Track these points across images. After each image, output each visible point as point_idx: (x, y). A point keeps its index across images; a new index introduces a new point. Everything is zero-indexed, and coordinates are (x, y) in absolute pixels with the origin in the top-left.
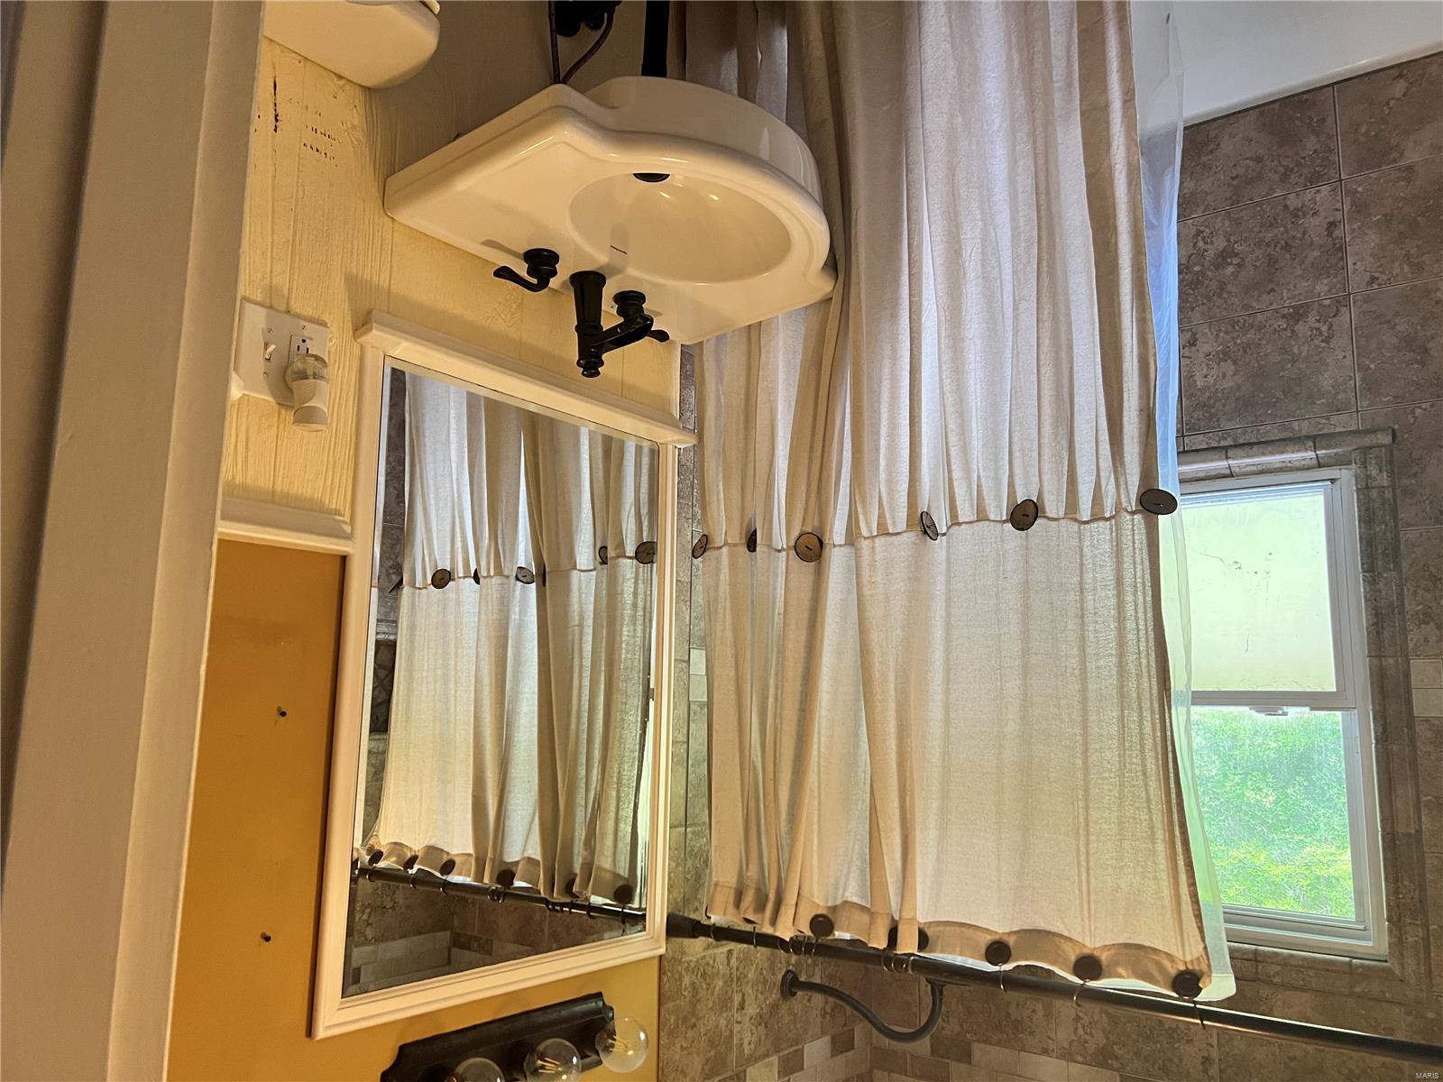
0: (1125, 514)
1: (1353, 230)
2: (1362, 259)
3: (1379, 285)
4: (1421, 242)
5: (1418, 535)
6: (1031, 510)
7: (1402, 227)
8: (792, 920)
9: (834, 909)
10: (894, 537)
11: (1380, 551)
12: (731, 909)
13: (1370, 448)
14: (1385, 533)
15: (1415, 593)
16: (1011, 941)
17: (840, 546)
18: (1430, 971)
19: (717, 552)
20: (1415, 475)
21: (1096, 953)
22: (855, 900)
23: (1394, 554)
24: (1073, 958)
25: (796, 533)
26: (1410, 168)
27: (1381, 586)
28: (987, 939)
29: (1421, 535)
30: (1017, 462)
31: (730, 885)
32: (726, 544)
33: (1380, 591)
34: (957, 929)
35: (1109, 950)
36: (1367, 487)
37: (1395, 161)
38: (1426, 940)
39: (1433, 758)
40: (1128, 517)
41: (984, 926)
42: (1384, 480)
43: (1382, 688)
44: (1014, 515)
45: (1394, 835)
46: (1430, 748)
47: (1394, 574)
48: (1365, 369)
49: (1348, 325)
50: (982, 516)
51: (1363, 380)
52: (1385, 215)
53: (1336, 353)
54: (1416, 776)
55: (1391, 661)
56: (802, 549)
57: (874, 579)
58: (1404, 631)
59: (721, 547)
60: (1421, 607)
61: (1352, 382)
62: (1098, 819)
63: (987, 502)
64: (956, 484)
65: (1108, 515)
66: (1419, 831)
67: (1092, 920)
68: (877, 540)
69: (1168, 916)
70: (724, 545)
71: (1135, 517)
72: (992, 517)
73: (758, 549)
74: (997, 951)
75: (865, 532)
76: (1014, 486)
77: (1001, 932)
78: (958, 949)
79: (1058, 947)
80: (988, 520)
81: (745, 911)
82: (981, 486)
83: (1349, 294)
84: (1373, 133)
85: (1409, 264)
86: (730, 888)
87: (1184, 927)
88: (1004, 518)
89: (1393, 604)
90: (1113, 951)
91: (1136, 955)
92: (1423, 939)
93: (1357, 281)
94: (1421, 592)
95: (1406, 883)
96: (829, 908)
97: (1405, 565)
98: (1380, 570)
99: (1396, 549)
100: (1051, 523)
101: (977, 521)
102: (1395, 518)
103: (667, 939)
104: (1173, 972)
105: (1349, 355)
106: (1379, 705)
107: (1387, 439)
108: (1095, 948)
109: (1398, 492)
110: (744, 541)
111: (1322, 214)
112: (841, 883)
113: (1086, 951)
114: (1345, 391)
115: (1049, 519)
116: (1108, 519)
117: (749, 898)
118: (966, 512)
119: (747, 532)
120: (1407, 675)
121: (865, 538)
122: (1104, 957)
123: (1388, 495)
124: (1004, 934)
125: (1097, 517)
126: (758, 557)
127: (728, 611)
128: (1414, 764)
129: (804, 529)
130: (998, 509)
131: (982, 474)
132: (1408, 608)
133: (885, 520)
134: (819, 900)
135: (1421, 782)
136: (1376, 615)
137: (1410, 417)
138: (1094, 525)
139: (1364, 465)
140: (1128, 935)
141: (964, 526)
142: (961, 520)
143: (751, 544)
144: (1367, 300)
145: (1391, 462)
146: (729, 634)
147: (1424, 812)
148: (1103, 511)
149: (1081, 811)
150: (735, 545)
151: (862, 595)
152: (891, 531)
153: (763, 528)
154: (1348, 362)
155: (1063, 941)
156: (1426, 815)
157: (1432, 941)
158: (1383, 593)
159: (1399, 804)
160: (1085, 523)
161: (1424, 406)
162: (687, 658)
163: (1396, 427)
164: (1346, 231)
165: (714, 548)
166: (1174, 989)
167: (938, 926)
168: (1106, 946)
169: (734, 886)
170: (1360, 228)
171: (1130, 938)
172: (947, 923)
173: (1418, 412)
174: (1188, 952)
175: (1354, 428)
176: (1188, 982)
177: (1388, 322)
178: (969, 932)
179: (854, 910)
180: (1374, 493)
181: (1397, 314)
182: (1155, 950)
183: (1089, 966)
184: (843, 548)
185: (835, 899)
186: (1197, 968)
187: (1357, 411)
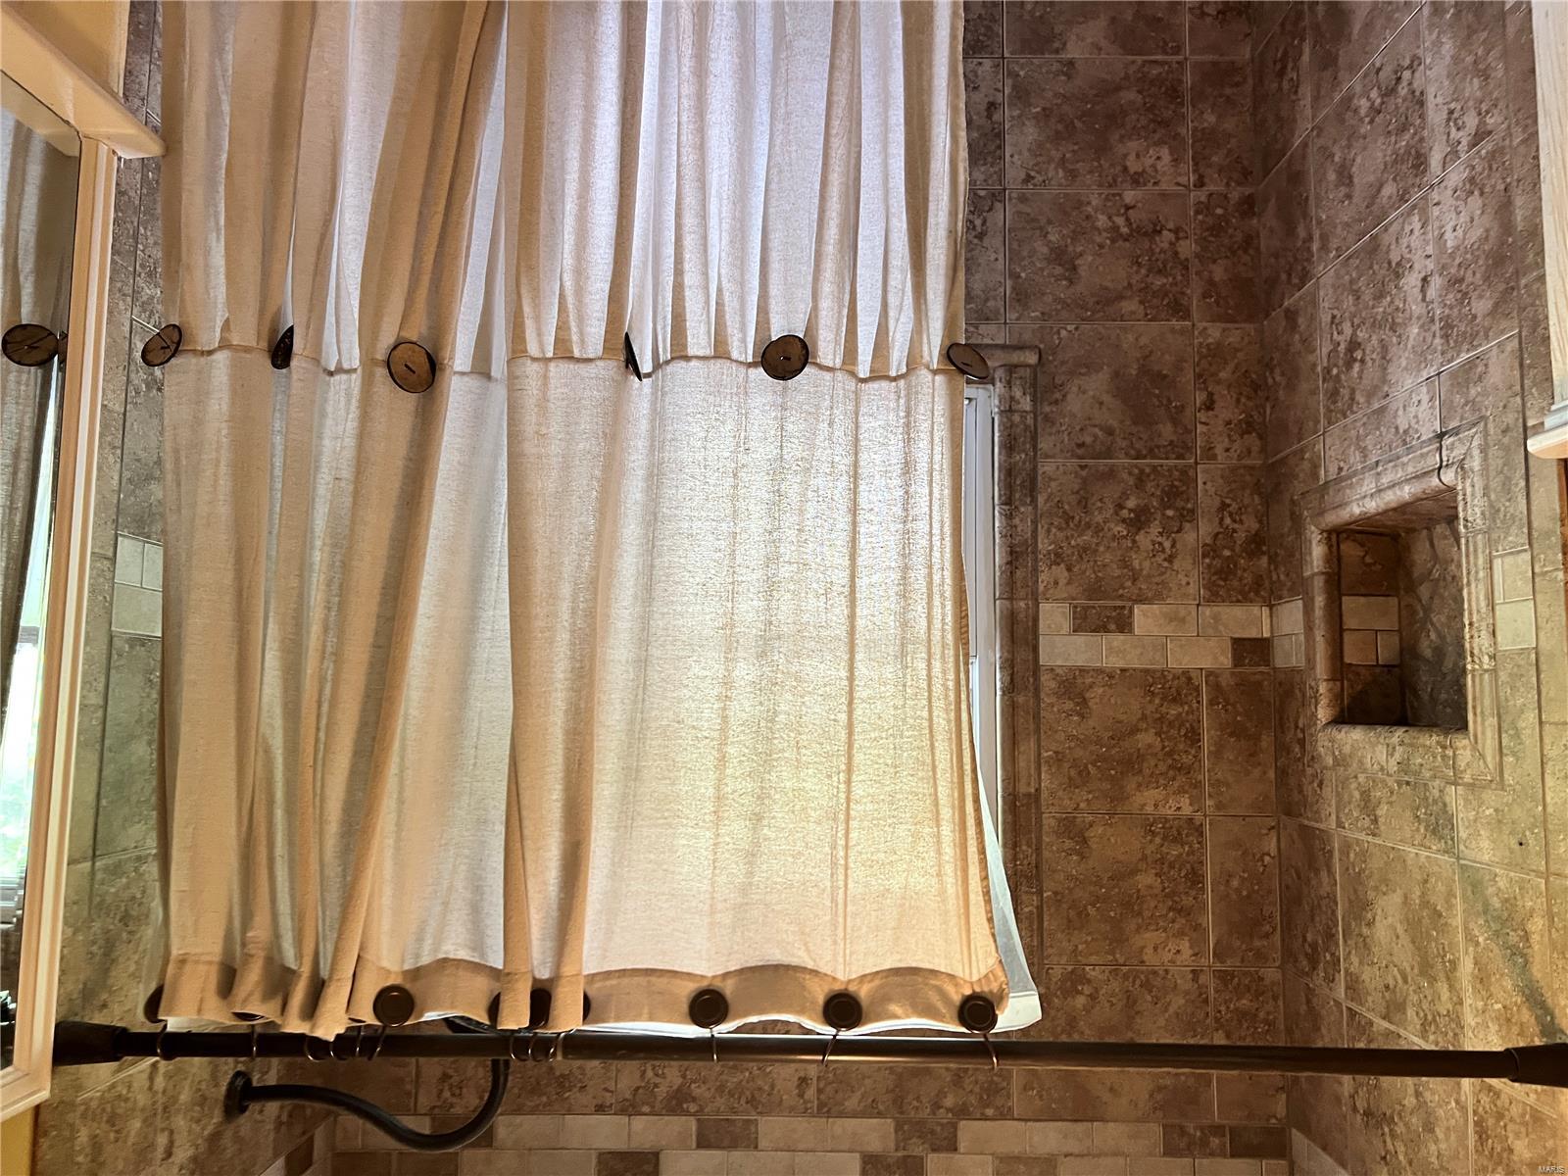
0: (924, 372)
1: (1013, 117)
2: (1020, 153)
3: (1035, 185)
4: (1076, 147)
5: (1054, 468)
6: (797, 350)
7: (1060, 127)
8: (345, 1005)
9: (416, 974)
10: (582, 365)
11: (1018, 482)
12: (213, 1001)
13: (1016, 366)
14: (1024, 463)
15: (1049, 531)
16: (728, 989)
17: (463, 374)
18: (1042, 941)
19: (203, 360)
20: (1056, 402)
21: (852, 988)
22: (463, 954)
23: (1032, 489)
24: (821, 1000)
25: (387, 339)
26: (1071, 63)
27: (1017, 521)
28: (689, 988)
29: (1058, 468)
30: (775, 278)
31: (208, 958)
32: (224, 345)
33: (1016, 527)
34: (642, 980)
35: (872, 981)
36: (1010, 410)
37: (1057, 51)
38: (1040, 908)
39: (1055, 709)
40: (930, 377)
41: (685, 970)
42: (1026, 404)
43: (1012, 633)
44: (767, 355)
45: (1015, 796)
46: (1053, 699)
47: (1030, 508)
48: (1015, 276)
49: (1001, 223)
50: (721, 352)
51: (1014, 288)
52: (1044, 109)
53: (988, 253)
54: (1038, 730)
55: (1022, 604)
56: (399, 369)
57: (544, 431)
58: (1035, 570)
59: (210, 353)
60: (1053, 546)
61: (1002, 290)
62: (863, 797)
63: (729, 330)
64: (688, 293)
65: (893, 373)
66: (1038, 790)
67: (848, 941)
68: (552, 366)
69: (951, 924)
70: (220, 348)
71: (937, 377)
72: (735, 355)
73: (294, 363)
74: (708, 1005)
75: (533, 349)
76: (767, 313)
77: (710, 975)
78: (646, 1011)
79: (804, 987)
80: (729, 358)
81: (245, 1000)
82: (723, 305)
83: (1005, 190)
84: (1038, 14)
85: (1064, 169)
86: (210, 963)
87: (972, 936)
88: (750, 360)
89: (1026, 540)
90: (877, 982)
91: (908, 982)
92: (1037, 908)
93: (1014, 174)
94: (1054, 530)
95: (1024, 848)
96: (405, 973)
97: (1041, 500)
98: (1017, 503)
99: (1033, 480)
100: (824, 373)
101: (715, 357)
102: (1035, 447)
103: (53, 1072)
104: (957, 998)
105: (1001, 256)
106: (1008, 652)
107: (1032, 359)
108: (849, 981)
109: (1039, 419)
110: (264, 345)
111: (983, 90)
112: (430, 930)
113: (838, 987)
114: (995, 299)
115: (821, 367)
116: (894, 379)
117: (252, 978)
118: (698, 341)
119: (274, 330)
120: (1036, 620)
121: (534, 359)
122: (864, 992)
123: (1030, 421)
124: (714, 977)
125: (877, 375)
126: (295, 376)
127: (223, 469)
128: (1037, 717)
129: (404, 334)
130: (744, 346)
131: (725, 284)
132: (1040, 546)
133: (570, 335)
134: (388, 963)
135: (1043, 737)
136: (1011, 553)
137: (1055, 337)
138: (875, 385)
139: (1009, 384)
140: (899, 957)
141: (694, 363)
142: (691, 352)
143: (281, 352)
144: (1023, 199)
145: (1034, 385)
146: (224, 510)
147: (1044, 769)
148: (887, 366)
149: (842, 787)
150: (247, 350)
151: (522, 455)
152: (577, 354)
153: (308, 327)
154: (1000, 265)
155: (808, 977)
156: (1046, 772)
157: (1045, 909)
158: (1019, 529)
159: (1022, 764)
160: (864, 381)
161: (1069, 328)
162: (110, 554)
163: (1042, 346)
164: (1007, 114)
165: (194, 351)
166: (963, 1022)
167: (607, 979)
168: (865, 976)
169: (217, 959)
170: (1019, 117)
171: (900, 961)
172: (623, 973)
173: (1064, 333)
174: (974, 971)
175: (1000, 342)
176: (978, 1009)
177: (1041, 228)
178: (660, 983)
179: (461, 973)
180: (1016, 418)
181: (1050, 222)
182: (933, 972)
183: (843, 1008)
184: (466, 379)
185: (417, 956)
186: (986, 989)
187: (1005, 323)
